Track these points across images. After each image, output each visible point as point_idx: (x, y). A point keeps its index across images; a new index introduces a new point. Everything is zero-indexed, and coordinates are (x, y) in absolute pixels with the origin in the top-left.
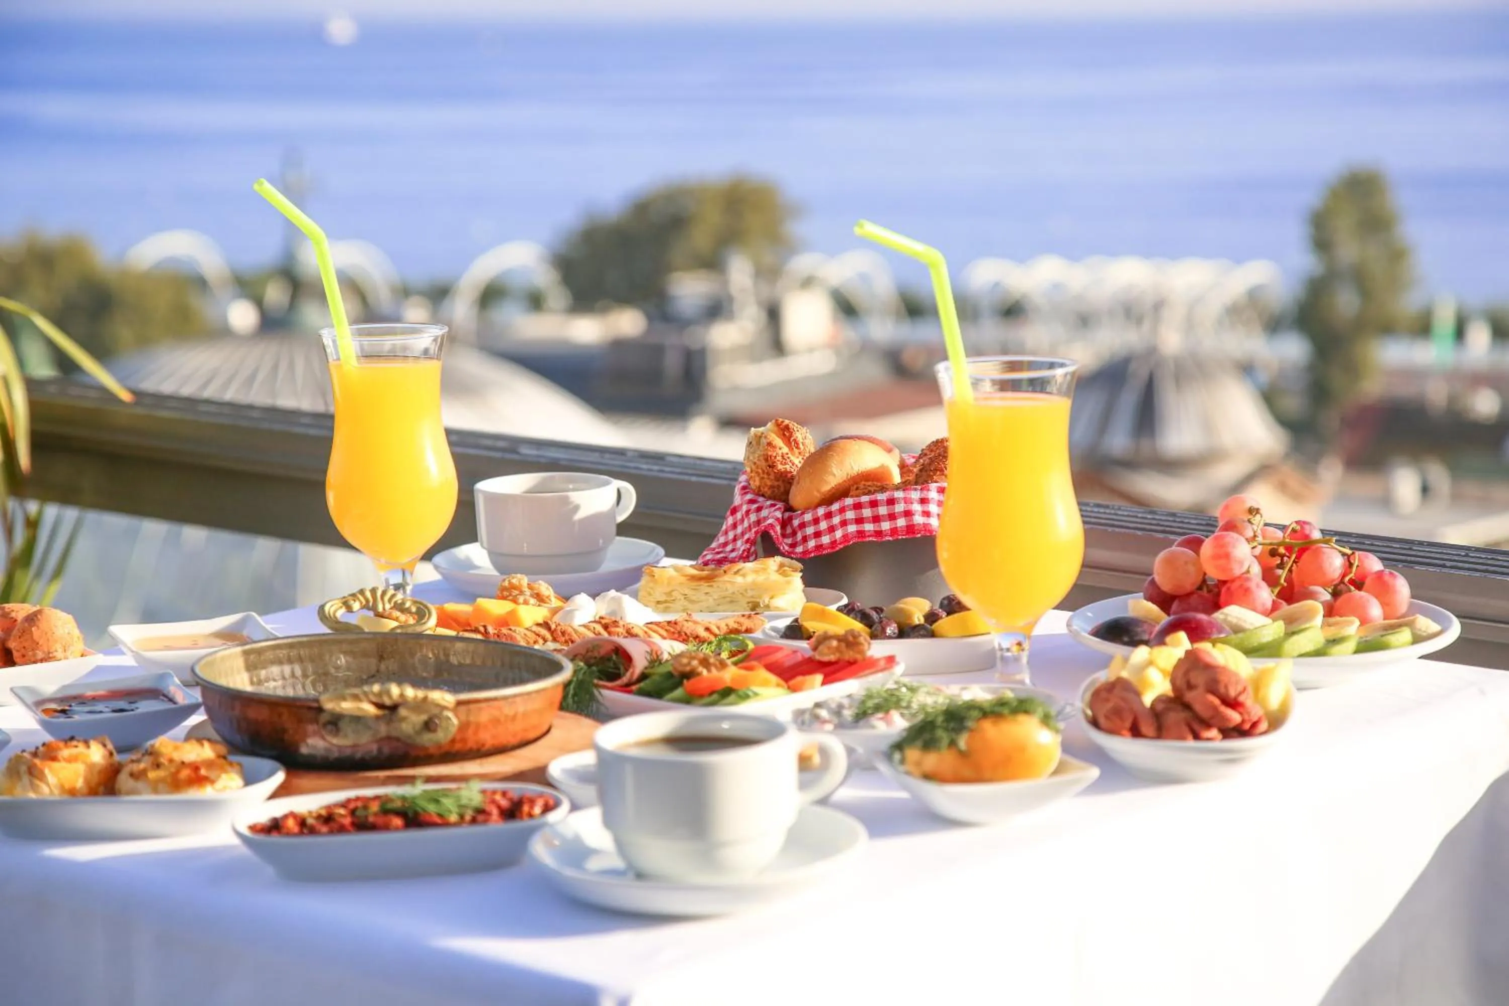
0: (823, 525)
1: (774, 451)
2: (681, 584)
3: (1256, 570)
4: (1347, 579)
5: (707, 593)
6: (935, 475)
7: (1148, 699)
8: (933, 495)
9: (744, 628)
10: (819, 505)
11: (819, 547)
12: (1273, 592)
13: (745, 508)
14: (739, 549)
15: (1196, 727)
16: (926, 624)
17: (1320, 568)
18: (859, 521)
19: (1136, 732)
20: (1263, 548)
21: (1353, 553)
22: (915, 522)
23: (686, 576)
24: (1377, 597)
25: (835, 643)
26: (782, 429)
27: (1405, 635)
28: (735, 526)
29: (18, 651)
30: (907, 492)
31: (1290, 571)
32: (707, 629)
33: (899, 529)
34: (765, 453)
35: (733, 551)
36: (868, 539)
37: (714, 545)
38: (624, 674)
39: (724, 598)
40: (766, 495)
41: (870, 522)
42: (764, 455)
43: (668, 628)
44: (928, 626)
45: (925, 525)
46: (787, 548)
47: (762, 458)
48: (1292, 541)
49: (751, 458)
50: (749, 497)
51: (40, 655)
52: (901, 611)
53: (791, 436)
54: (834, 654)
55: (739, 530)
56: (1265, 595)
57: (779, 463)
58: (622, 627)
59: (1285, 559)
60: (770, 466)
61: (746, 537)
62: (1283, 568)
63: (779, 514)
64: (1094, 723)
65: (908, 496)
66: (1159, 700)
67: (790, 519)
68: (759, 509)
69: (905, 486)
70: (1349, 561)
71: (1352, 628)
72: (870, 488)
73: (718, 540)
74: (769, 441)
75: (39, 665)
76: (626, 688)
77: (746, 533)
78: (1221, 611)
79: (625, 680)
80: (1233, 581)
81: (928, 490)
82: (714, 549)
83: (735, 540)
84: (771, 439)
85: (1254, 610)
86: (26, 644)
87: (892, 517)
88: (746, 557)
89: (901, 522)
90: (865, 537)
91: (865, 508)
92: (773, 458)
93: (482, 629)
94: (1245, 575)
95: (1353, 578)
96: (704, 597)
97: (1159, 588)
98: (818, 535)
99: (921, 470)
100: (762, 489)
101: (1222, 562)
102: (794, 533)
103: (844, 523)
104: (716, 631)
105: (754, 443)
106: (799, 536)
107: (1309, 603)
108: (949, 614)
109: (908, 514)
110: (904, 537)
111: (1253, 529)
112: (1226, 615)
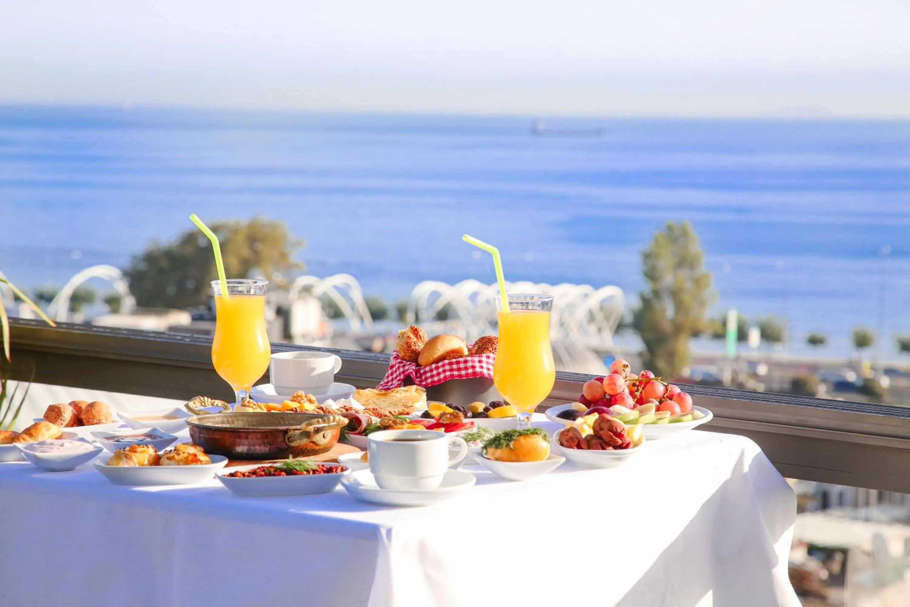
0: (435, 372)
1: (410, 340)
2: (372, 397)
3: (627, 391)
4: (665, 396)
5: (384, 401)
6: (484, 350)
7: (584, 436)
8: (484, 359)
9: (405, 412)
10: (433, 363)
11: (433, 382)
12: (634, 401)
13: (397, 366)
14: (395, 384)
15: (604, 445)
16: (484, 412)
17: (654, 391)
18: (451, 370)
19: (579, 447)
20: (629, 382)
21: (668, 385)
22: (477, 371)
23: (375, 393)
24: (678, 403)
25: (449, 416)
26: (413, 330)
27: (690, 417)
28: (392, 374)
29: (85, 419)
30: (472, 357)
31: (641, 393)
32: (390, 412)
33: (469, 374)
34: (406, 341)
35: (391, 385)
36: (455, 378)
37: (382, 383)
38: (358, 428)
39: (392, 403)
40: (407, 360)
41: (456, 371)
42: (406, 342)
43: (373, 411)
44: (486, 413)
45: (481, 372)
46: (418, 383)
47: (405, 343)
48: (642, 379)
49: (400, 343)
50: (399, 360)
51: (95, 421)
52: (473, 407)
53: (418, 333)
54: (448, 420)
55: (394, 375)
56: (631, 401)
57: (413, 345)
58: (354, 410)
59: (639, 387)
60: (408, 347)
61: (398, 378)
62: (638, 392)
63: (414, 368)
64: (562, 444)
65: (473, 359)
66: (588, 436)
67: (419, 370)
68: (404, 366)
69: (471, 354)
70: (666, 388)
71: (667, 415)
72: (455, 356)
73: (384, 380)
74: (408, 335)
75: (95, 426)
76: (360, 434)
77: (398, 377)
78: (612, 407)
79: (358, 431)
80: (617, 395)
81: (482, 357)
82: (382, 385)
83: (392, 380)
84: (409, 335)
85: (626, 407)
86: (89, 416)
87: (466, 368)
88: (399, 386)
89: (470, 371)
90: (454, 377)
91: (454, 364)
92: (410, 343)
93: (295, 410)
94: (622, 393)
95: (668, 395)
96: (382, 403)
97: (585, 398)
98: (432, 376)
99: (478, 348)
100: (405, 357)
101: (612, 386)
102: (421, 376)
103: (444, 371)
104: (394, 413)
105: (401, 337)
106: (423, 377)
107: (649, 404)
108: (493, 408)
109: (473, 367)
110: (471, 377)
111: (625, 373)
112: (614, 408)
